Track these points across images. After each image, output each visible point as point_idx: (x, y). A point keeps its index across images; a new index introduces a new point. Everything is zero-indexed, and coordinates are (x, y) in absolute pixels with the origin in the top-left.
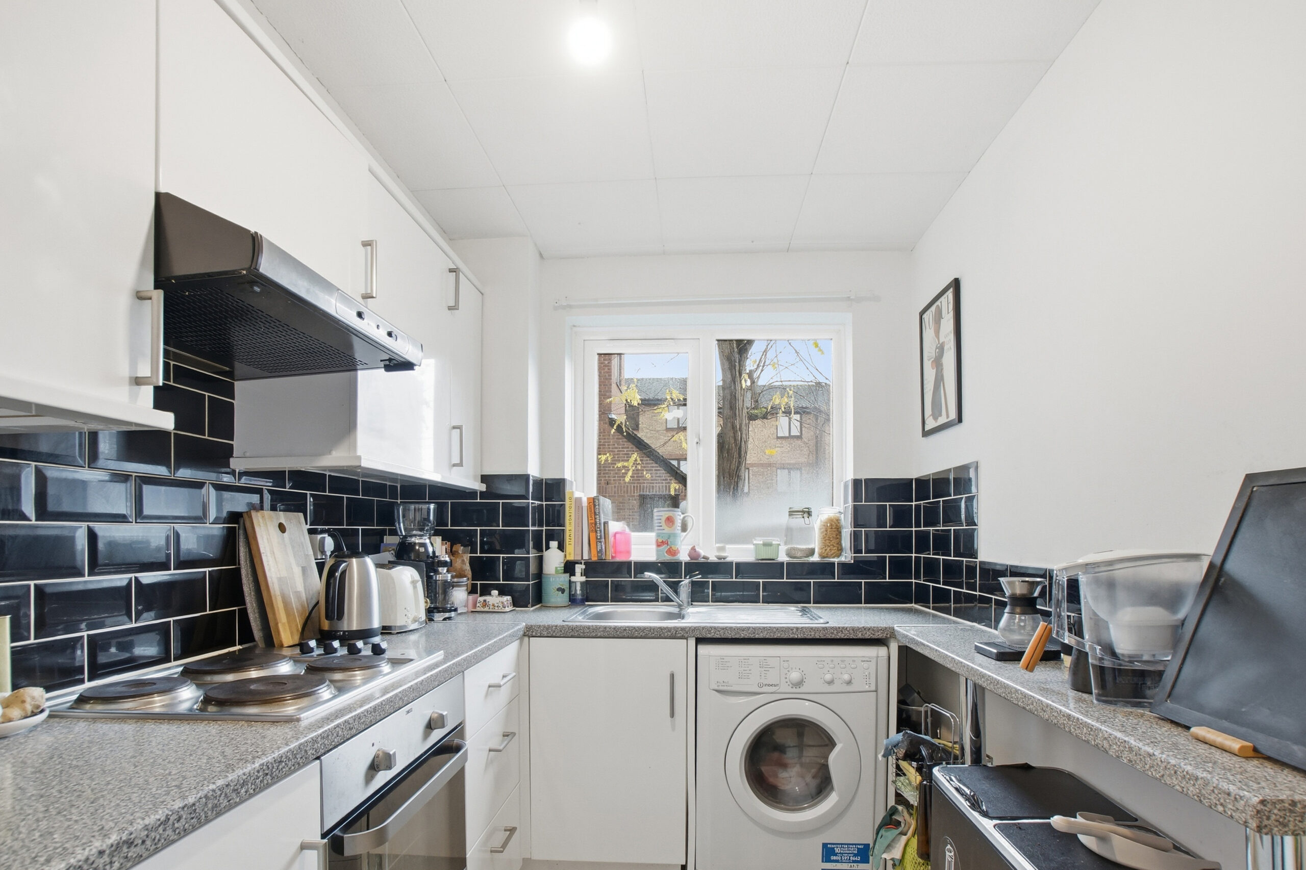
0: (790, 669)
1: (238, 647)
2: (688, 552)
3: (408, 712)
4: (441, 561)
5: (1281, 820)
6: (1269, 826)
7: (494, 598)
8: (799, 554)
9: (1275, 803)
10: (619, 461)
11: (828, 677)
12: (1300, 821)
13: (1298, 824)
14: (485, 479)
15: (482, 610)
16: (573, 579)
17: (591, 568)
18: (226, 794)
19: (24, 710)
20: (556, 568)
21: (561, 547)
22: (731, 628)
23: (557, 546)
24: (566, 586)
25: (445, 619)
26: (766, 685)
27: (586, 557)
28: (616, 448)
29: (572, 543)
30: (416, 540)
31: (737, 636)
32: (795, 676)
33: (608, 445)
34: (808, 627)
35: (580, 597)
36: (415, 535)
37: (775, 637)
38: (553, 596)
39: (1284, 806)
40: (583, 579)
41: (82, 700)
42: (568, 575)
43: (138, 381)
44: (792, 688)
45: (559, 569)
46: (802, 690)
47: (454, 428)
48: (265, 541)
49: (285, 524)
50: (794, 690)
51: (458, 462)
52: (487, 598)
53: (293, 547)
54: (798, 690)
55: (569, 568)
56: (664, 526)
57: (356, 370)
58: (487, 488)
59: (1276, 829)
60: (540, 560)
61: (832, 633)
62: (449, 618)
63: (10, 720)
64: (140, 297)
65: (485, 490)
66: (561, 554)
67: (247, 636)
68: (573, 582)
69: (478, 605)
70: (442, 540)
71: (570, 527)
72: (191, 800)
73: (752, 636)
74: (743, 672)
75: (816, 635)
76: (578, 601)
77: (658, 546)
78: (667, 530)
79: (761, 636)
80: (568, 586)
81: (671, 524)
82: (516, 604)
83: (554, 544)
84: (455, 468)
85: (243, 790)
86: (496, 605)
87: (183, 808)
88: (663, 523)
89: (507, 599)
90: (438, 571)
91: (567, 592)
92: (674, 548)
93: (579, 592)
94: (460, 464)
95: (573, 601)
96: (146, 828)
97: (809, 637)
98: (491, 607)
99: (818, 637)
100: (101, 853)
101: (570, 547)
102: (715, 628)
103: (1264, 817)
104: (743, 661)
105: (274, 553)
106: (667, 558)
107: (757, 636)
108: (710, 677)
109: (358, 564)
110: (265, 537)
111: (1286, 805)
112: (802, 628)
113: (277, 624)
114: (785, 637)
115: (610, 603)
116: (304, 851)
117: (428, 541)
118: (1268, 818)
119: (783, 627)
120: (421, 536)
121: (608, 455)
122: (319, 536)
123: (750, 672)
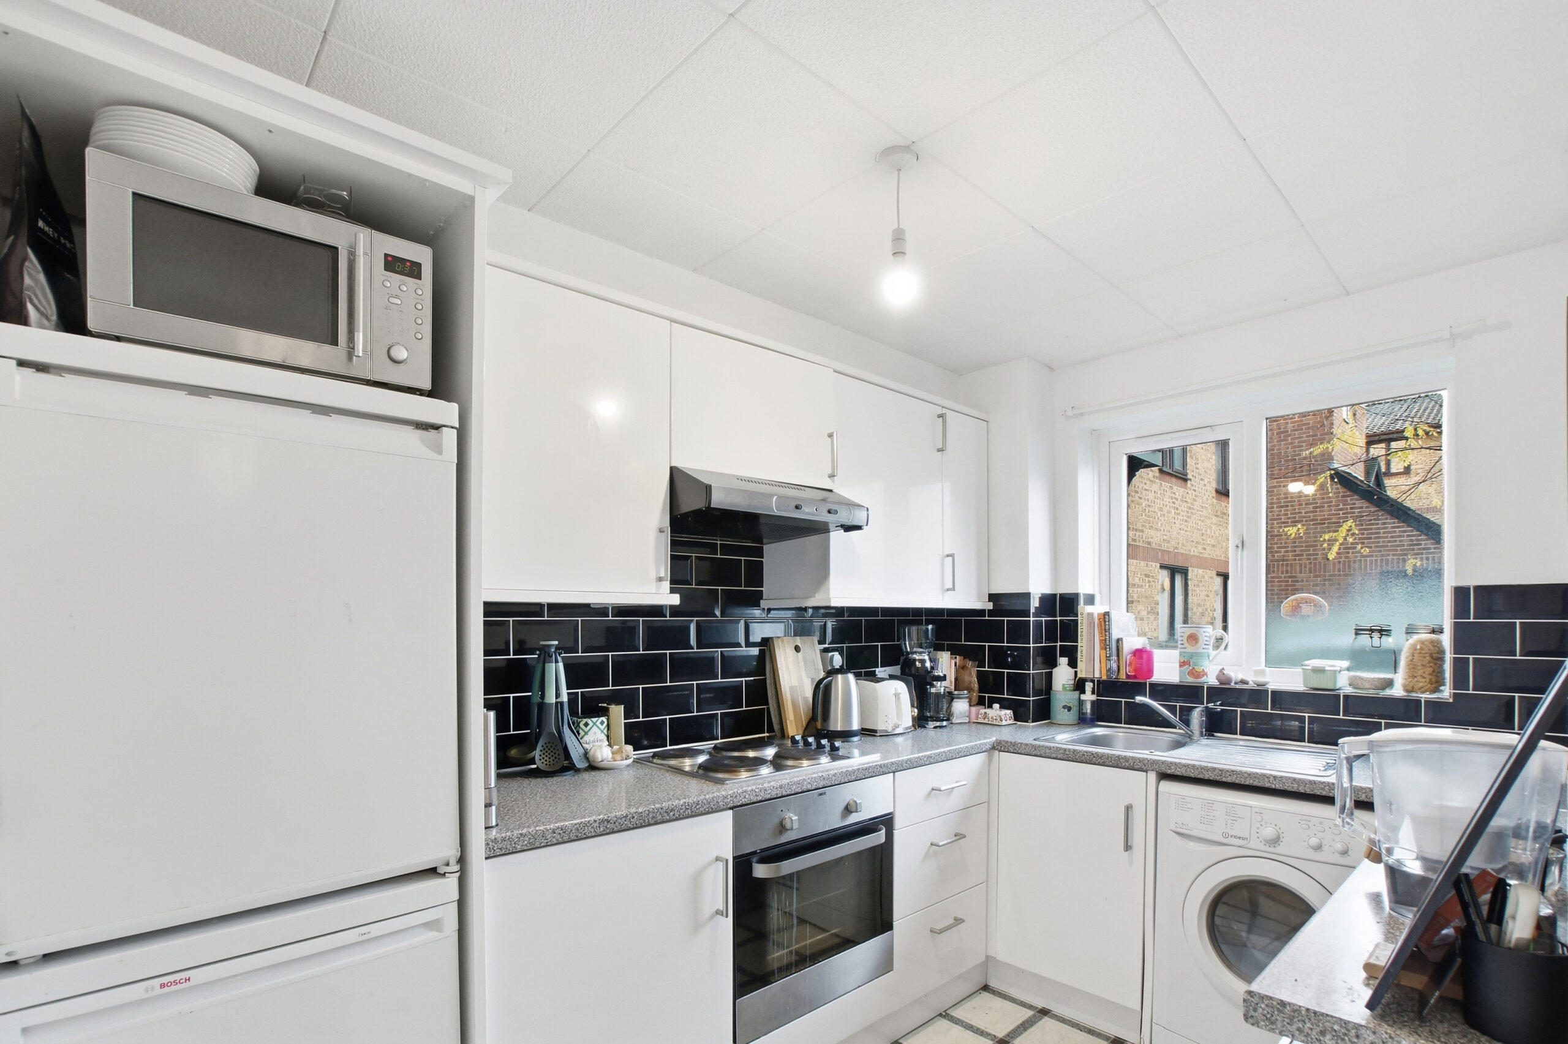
0: (1263, 823)
1: (766, 734)
2: (1216, 674)
3: (821, 794)
4: (934, 676)
5: (1268, 1016)
6: (1255, 1018)
7: (996, 711)
8: (1367, 685)
9: (1263, 998)
10: (1325, 533)
11: (1314, 841)
12: (1288, 1024)
13: (1287, 1025)
14: (992, 597)
15: (983, 721)
16: (1083, 697)
17: (1105, 687)
18: (660, 813)
19: (622, 757)
20: (1064, 685)
21: (1073, 663)
22: (1194, 766)
23: (1067, 662)
24: (1074, 704)
25: (935, 727)
26: (1232, 836)
27: (1097, 675)
28: (1341, 509)
29: (1084, 660)
30: (916, 657)
31: (1201, 776)
32: (1269, 832)
33: (1330, 506)
34: (1289, 778)
35: (1089, 716)
36: (916, 652)
37: (1247, 783)
38: (1059, 713)
39: (1272, 1004)
40: (1094, 697)
41: (655, 755)
42: (1078, 692)
43: (660, 579)
44: (1265, 845)
45: (1066, 686)
46: (1277, 850)
47: (948, 556)
48: (783, 659)
49: (800, 646)
50: (1267, 848)
51: (951, 587)
52: (988, 711)
53: (805, 663)
54: (1272, 850)
55: (1079, 685)
56: (1186, 645)
57: (829, 532)
58: (993, 606)
59: (1263, 1023)
60: (1049, 677)
61: (1322, 789)
62: (941, 727)
63: (615, 761)
64: (661, 531)
65: (992, 608)
66: (1072, 671)
67: (771, 729)
68: (1083, 701)
69: (980, 716)
70: (951, 655)
71: (1082, 644)
72: (640, 810)
73: (1218, 778)
74: (1207, 817)
75: (1300, 789)
76: (1088, 720)
77: (1181, 666)
78: (1190, 649)
79: (1229, 780)
80: (1076, 703)
81: (1194, 642)
82: (1017, 717)
83: (1063, 661)
84: (949, 592)
85: (671, 814)
86: (995, 718)
87: (635, 813)
88: (1185, 641)
89: (1009, 712)
90: (933, 684)
91: (1075, 710)
92: (1198, 669)
93: (1089, 711)
94: (953, 589)
95: (1083, 721)
96: (616, 817)
97: (1290, 789)
98: (990, 719)
99: (1302, 791)
100: (595, 821)
101: (1081, 665)
102: (1176, 764)
103: (1251, 1008)
104: (1206, 804)
105: (788, 668)
106: (1190, 680)
107: (1224, 779)
108: (1171, 817)
109: (842, 679)
110: (782, 657)
111: (1275, 1003)
112: (1281, 777)
113: (786, 721)
114: (1259, 785)
115: (1123, 725)
116: (718, 862)
117: (926, 657)
118: (1255, 1010)
119: (1257, 774)
120: (921, 653)
121: (1299, 526)
122: (830, 654)
123: (1214, 818)
